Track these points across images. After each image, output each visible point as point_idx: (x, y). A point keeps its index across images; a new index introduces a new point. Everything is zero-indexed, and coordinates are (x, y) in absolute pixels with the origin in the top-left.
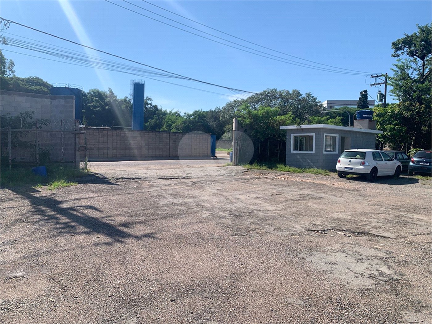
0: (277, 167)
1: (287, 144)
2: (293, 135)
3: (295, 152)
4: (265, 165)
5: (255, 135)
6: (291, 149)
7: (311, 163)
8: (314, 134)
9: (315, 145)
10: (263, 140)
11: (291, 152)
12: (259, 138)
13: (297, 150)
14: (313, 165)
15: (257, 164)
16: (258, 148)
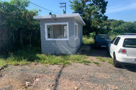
0: (39, 59)
1: (41, 32)
2: (46, 25)
3: (49, 39)
4: (25, 59)
5: (7, 25)
6: (46, 37)
7: (66, 49)
8: (67, 23)
9: (69, 33)
10: (17, 30)
11: (46, 40)
12: (12, 28)
13: (51, 38)
14: (68, 50)
15: (15, 57)
16: (12, 37)
